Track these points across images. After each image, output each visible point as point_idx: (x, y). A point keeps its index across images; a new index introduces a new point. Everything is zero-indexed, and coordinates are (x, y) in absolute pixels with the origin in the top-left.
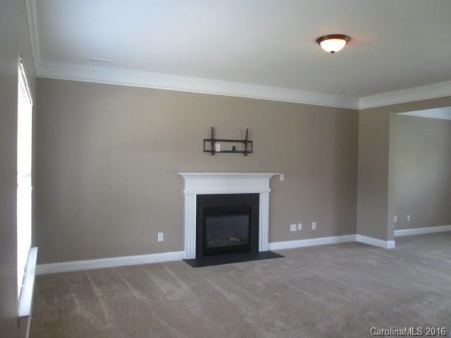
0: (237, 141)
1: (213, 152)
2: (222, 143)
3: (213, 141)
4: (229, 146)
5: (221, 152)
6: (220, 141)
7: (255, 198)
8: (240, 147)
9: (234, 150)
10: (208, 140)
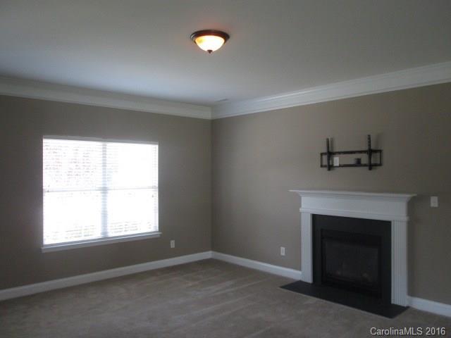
0: (360, 152)
1: (330, 167)
2: (342, 155)
3: (330, 154)
4: (351, 159)
5: (340, 166)
6: (339, 153)
7: (385, 226)
8: (364, 159)
9: (358, 163)
10: (325, 154)
